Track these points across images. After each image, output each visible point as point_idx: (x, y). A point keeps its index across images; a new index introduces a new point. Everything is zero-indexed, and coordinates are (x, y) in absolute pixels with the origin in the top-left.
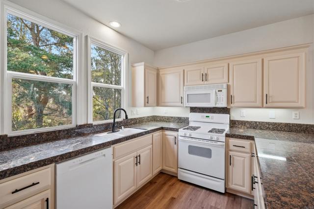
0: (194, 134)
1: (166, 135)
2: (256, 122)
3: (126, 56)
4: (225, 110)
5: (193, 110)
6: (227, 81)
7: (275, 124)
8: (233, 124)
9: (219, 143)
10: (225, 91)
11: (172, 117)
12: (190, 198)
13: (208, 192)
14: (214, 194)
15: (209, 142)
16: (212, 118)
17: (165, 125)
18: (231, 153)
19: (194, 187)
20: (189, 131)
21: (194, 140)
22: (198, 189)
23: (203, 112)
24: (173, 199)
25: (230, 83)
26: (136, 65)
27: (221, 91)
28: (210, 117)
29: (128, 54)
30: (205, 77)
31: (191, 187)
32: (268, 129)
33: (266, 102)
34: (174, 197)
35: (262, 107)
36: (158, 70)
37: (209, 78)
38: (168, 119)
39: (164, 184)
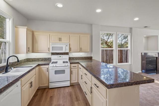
0: (57, 65)
1: (41, 68)
2: (77, 57)
4: (67, 54)
5: (53, 54)
6: (69, 42)
7: (82, 57)
8: (70, 59)
9: (68, 67)
10: (68, 46)
11: (41, 58)
12: (58, 93)
13: (64, 88)
14: (66, 88)
15: (64, 67)
16: (62, 57)
17: (40, 63)
18: (72, 70)
19: (57, 89)
20: (54, 64)
21: (57, 67)
22: (59, 89)
23: (58, 55)
24: (51, 97)
25: (70, 43)
26: (19, 27)
27: (67, 46)
28: (61, 57)
30: (60, 39)
31: (56, 89)
32: (80, 59)
33: (81, 50)
34: (51, 96)
35: (80, 52)
36: (33, 32)
37: (62, 40)
38: (38, 60)
39: (43, 93)
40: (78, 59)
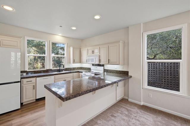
3: (66, 44)
5: (93, 65)
6: (99, 54)
8: (105, 70)
26: (70, 47)
27: (97, 58)
28: (97, 68)
29: (67, 44)
30: (93, 52)
36: (80, 49)
40: (112, 73)
